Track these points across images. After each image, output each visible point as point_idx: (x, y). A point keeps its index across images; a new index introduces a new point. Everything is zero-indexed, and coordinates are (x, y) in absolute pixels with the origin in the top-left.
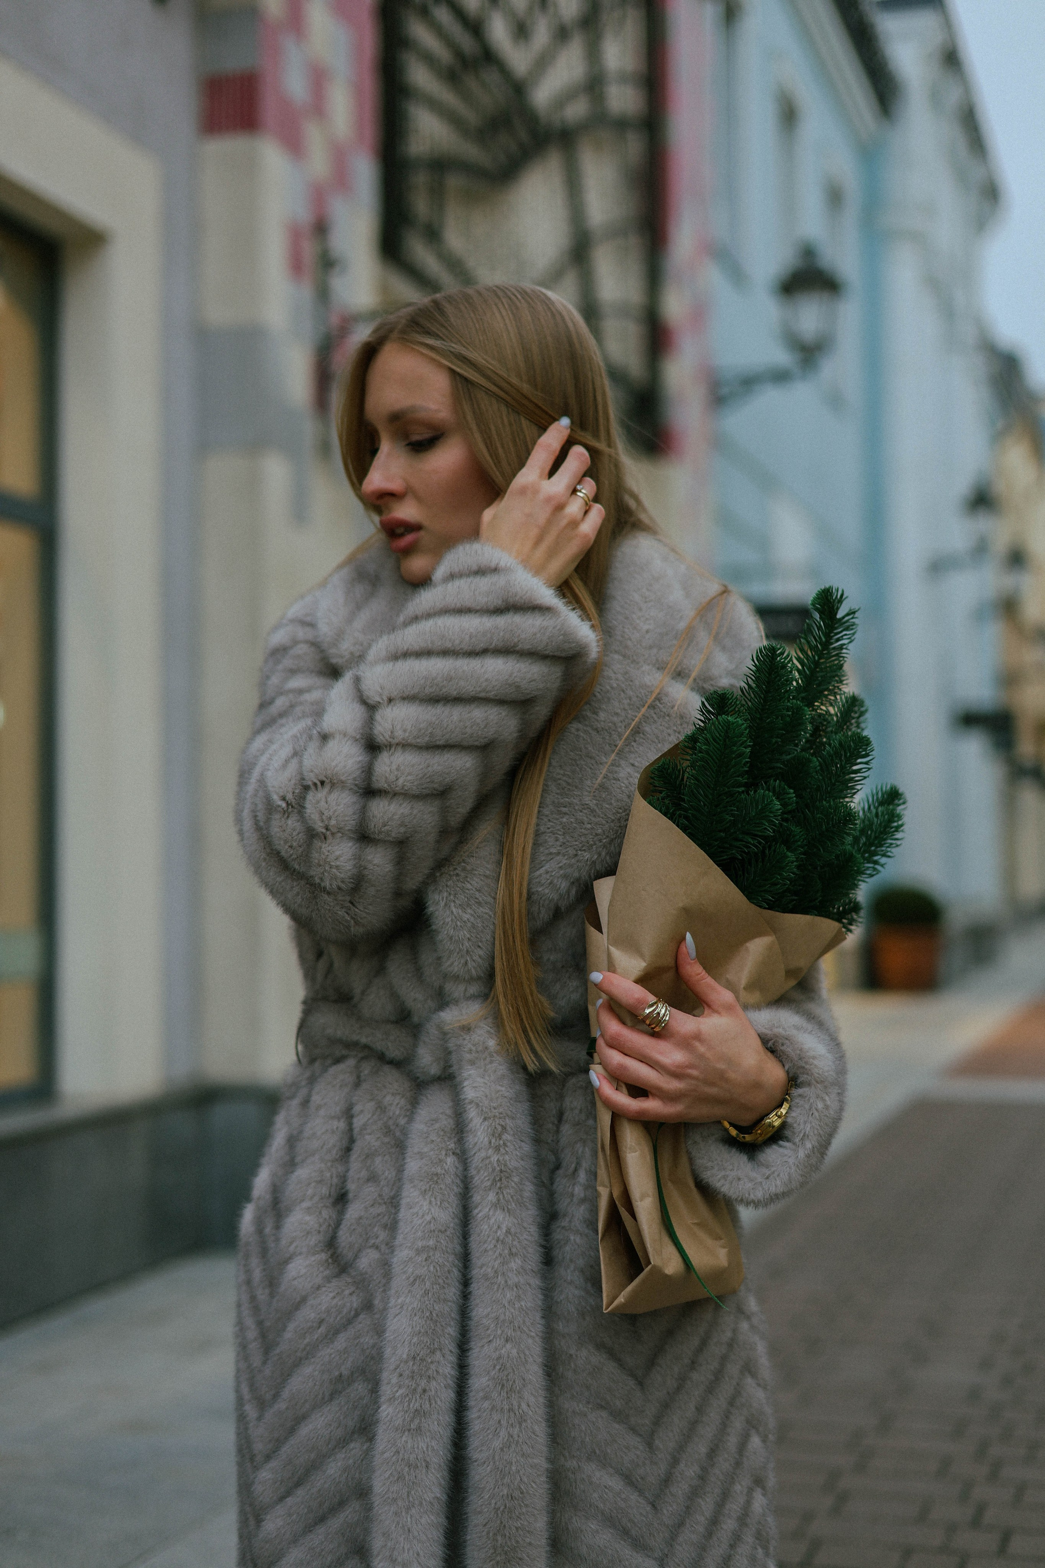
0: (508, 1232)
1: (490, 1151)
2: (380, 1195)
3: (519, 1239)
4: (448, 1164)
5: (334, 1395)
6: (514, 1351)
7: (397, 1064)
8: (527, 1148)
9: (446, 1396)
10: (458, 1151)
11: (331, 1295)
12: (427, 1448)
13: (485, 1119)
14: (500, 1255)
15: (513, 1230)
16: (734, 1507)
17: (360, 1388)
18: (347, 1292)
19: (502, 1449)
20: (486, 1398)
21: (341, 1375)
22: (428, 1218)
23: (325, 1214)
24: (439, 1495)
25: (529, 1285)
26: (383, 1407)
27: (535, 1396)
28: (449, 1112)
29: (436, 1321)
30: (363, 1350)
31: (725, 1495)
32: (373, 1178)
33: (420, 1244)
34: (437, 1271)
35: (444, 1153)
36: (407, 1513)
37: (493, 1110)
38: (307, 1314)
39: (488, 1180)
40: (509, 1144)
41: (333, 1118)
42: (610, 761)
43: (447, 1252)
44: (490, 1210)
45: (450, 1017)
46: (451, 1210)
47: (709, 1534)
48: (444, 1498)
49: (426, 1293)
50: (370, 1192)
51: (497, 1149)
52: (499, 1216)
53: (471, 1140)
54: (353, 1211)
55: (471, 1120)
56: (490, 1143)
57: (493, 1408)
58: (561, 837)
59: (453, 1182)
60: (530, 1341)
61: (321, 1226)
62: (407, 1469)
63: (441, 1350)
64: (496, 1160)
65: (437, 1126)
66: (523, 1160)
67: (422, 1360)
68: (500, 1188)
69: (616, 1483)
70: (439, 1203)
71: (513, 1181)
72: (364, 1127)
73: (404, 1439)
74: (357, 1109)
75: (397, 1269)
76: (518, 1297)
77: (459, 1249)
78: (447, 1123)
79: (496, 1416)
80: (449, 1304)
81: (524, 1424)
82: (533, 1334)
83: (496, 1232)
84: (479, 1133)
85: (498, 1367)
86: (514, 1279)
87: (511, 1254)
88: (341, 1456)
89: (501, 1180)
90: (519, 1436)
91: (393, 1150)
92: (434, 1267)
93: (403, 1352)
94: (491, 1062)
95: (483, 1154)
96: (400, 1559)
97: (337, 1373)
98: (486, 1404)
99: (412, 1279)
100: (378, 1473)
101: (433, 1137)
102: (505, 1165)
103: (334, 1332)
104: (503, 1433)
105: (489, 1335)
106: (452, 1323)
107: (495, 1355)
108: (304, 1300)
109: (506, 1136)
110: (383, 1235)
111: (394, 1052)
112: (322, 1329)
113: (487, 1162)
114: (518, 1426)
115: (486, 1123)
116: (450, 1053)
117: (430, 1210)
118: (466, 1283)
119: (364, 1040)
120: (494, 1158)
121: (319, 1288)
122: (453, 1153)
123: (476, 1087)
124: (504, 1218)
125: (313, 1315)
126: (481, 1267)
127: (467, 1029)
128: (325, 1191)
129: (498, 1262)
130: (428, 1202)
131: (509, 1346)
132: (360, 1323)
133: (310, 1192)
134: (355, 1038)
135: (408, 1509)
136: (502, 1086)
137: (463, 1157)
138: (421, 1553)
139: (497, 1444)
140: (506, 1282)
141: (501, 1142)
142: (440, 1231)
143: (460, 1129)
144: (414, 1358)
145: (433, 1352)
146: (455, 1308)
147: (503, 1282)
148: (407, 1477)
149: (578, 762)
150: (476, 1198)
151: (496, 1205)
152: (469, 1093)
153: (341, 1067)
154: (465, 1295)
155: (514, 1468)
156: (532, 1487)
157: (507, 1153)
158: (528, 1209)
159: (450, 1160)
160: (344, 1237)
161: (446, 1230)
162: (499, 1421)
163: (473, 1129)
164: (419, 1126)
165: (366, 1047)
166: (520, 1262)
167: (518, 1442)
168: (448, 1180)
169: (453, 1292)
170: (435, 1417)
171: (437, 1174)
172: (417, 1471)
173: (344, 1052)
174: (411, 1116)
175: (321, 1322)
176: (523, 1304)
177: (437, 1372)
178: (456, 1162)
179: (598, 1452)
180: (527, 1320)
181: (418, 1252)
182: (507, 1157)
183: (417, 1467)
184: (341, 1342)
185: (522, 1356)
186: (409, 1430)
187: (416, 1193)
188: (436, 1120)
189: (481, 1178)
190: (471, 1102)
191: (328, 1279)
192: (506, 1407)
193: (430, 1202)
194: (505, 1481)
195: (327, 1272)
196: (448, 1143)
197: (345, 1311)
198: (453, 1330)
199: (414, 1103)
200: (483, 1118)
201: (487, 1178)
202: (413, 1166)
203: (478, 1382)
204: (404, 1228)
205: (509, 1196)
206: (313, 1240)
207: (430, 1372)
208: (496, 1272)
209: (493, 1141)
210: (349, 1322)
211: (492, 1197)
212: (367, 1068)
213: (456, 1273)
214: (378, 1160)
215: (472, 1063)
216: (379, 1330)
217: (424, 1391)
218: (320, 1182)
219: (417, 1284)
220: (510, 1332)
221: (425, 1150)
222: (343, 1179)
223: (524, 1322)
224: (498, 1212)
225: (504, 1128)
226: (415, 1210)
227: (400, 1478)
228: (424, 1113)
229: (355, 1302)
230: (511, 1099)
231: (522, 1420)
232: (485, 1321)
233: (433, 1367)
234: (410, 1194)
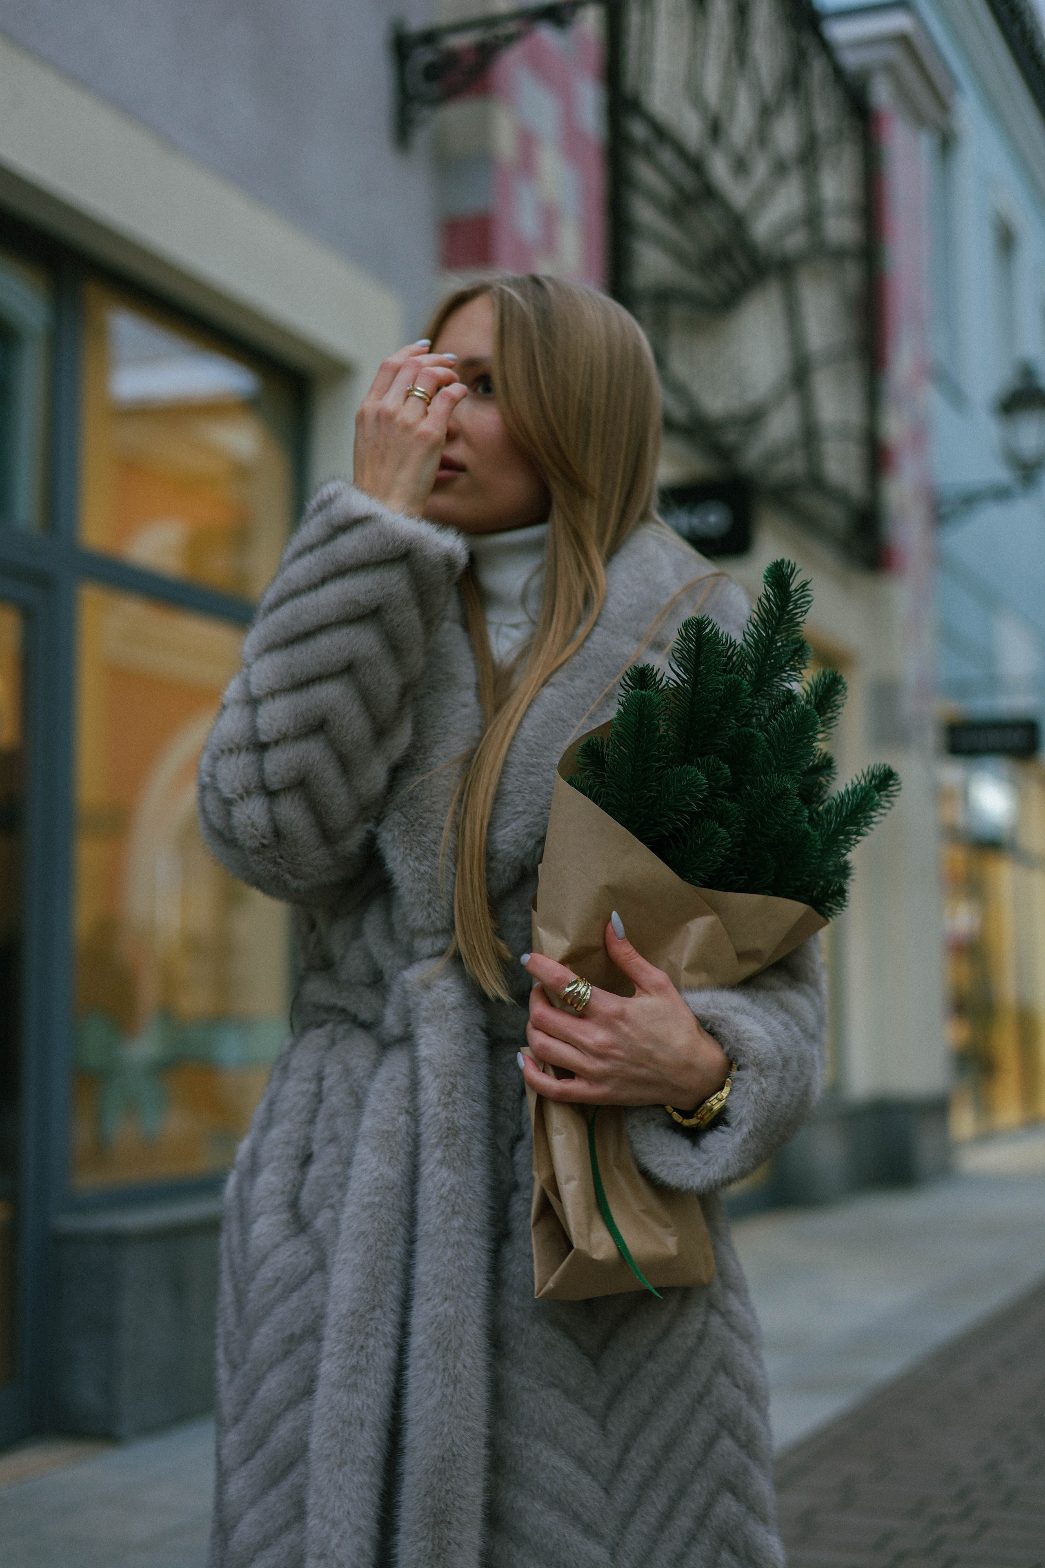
0: (452, 1189)
1: (439, 1109)
2: (339, 1156)
3: (463, 1197)
4: (400, 1122)
5: (287, 1354)
6: (452, 1312)
7: (366, 1026)
8: (480, 1108)
9: (388, 1355)
10: (411, 1110)
11: (288, 1253)
12: (363, 1406)
13: (437, 1076)
14: (443, 1212)
15: (457, 1188)
16: (692, 1505)
17: (308, 1347)
18: (303, 1251)
19: (435, 1409)
20: (422, 1356)
21: (292, 1335)
22: (376, 1174)
23: (291, 1175)
24: (372, 1454)
25: (472, 1244)
26: (324, 1363)
27: (472, 1358)
28: (405, 1071)
29: (378, 1278)
30: (313, 1309)
31: (681, 1492)
32: (334, 1139)
33: (366, 1200)
34: (381, 1228)
35: (397, 1111)
36: (340, 1470)
37: (444, 1068)
38: (267, 1273)
39: (435, 1137)
40: (458, 1102)
41: (305, 1080)
42: (580, 725)
43: (394, 1210)
44: (435, 1167)
45: (413, 975)
46: (400, 1168)
47: (661, 1528)
48: (379, 1458)
49: (369, 1248)
50: (331, 1151)
51: (446, 1105)
52: (444, 1173)
53: (423, 1097)
54: (315, 1170)
55: (424, 1077)
56: (440, 1099)
57: (428, 1367)
58: (527, 797)
59: (403, 1140)
60: (470, 1301)
61: (285, 1186)
62: (340, 1425)
63: (381, 1307)
64: (444, 1117)
65: (394, 1084)
66: (472, 1119)
67: (362, 1316)
68: (446, 1146)
69: (566, 1466)
70: (387, 1160)
71: (460, 1139)
72: (330, 1089)
73: (340, 1395)
74: (328, 1070)
75: (343, 1226)
76: (458, 1256)
77: (405, 1206)
78: (403, 1082)
79: (431, 1375)
80: (393, 1262)
81: (459, 1385)
82: (473, 1294)
83: (440, 1189)
84: (430, 1091)
85: (435, 1325)
86: (455, 1237)
87: (454, 1213)
88: (290, 1416)
89: (447, 1137)
90: (452, 1397)
91: (353, 1111)
92: (379, 1223)
93: (344, 1308)
94: (447, 1020)
95: (431, 1111)
96: (330, 1517)
97: (289, 1332)
98: (422, 1363)
99: (356, 1234)
100: (315, 1428)
101: (388, 1096)
102: (453, 1123)
103: (290, 1290)
104: (437, 1393)
105: (427, 1294)
106: (395, 1282)
107: (432, 1313)
108: (264, 1259)
109: (457, 1095)
110: (338, 1195)
111: (365, 1015)
112: (278, 1289)
113: (436, 1118)
114: (452, 1386)
115: (438, 1080)
116: (409, 1011)
117: (379, 1167)
118: (411, 1241)
119: (341, 1003)
120: (443, 1115)
121: (277, 1246)
122: (407, 1112)
123: (430, 1045)
124: (449, 1176)
125: (270, 1275)
126: (425, 1225)
127: (427, 987)
128: (291, 1151)
129: (441, 1219)
130: (377, 1159)
131: (446, 1304)
132: (312, 1282)
133: (277, 1153)
134: (333, 1001)
135: (340, 1466)
136: (455, 1044)
137: (414, 1114)
138: (352, 1511)
139: (431, 1403)
140: (447, 1239)
141: (451, 1100)
142: (387, 1188)
143: (414, 1087)
144: (353, 1313)
145: (373, 1309)
146: (399, 1266)
147: (444, 1240)
148: (340, 1434)
149: (550, 726)
150: (424, 1155)
151: (442, 1162)
152: (424, 1051)
153: (320, 1031)
154: (410, 1253)
155: (446, 1429)
156: (465, 1450)
157: (456, 1111)
158: (475, 1169)
159: (402, 1118)
160: (306, 1198)
161: (393, 1188)
162: (434, 1381)
163: (425, 1087)
164: (377, 1086)
165: (343, 1010)
166: (461, 1220)
167: (451, 1403)
168: (399, 1138)
169: (397, 1250)
170: (372, 1374)
171: (388, 1132)
172: (352, 1429)
173: (325, 1016)
174: (371, 1075)
175: (278, 1279)
176: (463, 1263)
177: (377, 1329)
178: (409, 1121)
179: (548, 1430)
180: (467, 1279)
181: (365, 1208)
182: (456, 1115)
183: (350, 1423)
184: (294, 1300)
185: (461, 1316)
186: (345, 1386)
187: (367, 1150)
188: (392, 1079)
189: (429, 1135)
190: (425, 1060)
191: (287, 1239)
192: (442, 1367)
193: (379, 1160)
194: (437, 1442)
195: (287, 1232)
196: (402, 1102)
197: (300, 1270)
198: (394, 1289)
199: (377, 1064)
200: (435, 1075)
201: (434, 1135)
202: (367, 1123)
203: (418, 1341)
204: (354, 1185)
205: (455, 1154)
206: (278, 1200)
207: (368, 1329)
208: (439, 1229)
209: (443, 1097)
210: (304, 1280)
211: (438, 1154)
212: (341, 1030)
213: (401, 1230)
214: (339, 1121)
215: (428, 1020)
216: (325, 1287)
217: (362, 1347)
218: (288, 1143)
219: (361, 1237)
220: (449, 1292)
221: (380, 1108)
222: (308, 1139)
223: (464, 1280)
224: (444, 1170)
225: (454, 1086)
226: (365, 1167)
227: (334, 1435)
228: (384, 1073)
229: (310, 1261)
230: (464, 1058)
231: (456, 1380)
232: (424, 1279)
233: (372, 1323)
234: (363, 1151)
